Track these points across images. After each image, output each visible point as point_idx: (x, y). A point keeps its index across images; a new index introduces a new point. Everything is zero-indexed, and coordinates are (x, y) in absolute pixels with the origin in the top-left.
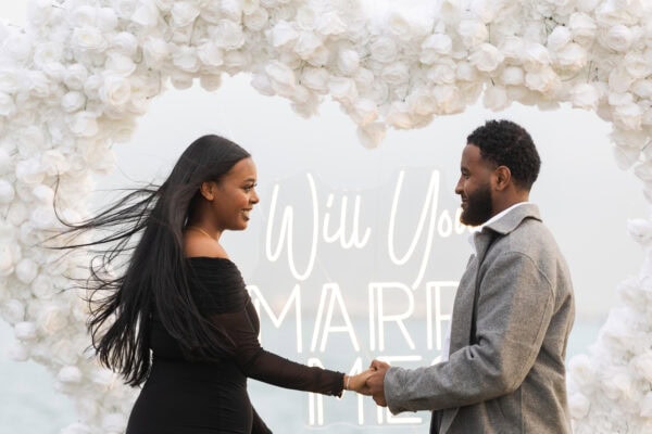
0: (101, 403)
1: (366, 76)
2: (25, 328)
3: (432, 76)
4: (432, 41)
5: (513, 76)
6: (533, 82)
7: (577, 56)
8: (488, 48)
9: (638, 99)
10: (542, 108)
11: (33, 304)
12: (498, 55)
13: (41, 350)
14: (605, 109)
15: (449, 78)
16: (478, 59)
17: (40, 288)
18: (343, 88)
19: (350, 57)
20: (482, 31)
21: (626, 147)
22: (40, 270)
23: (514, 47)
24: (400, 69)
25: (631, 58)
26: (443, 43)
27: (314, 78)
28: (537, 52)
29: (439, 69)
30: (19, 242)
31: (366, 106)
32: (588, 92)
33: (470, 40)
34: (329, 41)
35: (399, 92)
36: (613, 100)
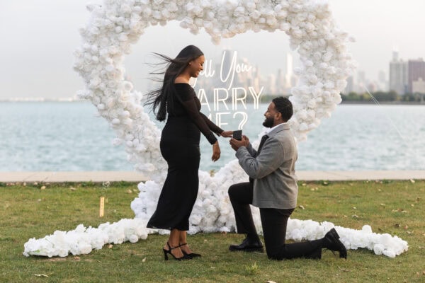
0: (125, 131)
1: (215, 20)
2: (101, 106)
3: (238, 20)
4: (239, 9)
5: (263, 20)
6: (269, 22)
7: (284, 14)
8: (257, 11)
9: (300, 28)
10: (270, 31)
11: (104, 98)
12: (259, 13)
13: (106, 113)
14: (290, 32)
15: (243, 21)
16: (253, 15)
17: (106, 92)
18: (209, 25)
19: (211, 14)
20: (254, 5)
21: (295, 44)
22: (106, 86)
23: (263, 11)
24: (226, 18)
25: (300, 15)
26: (242, 10)
27: (199, 21)
28: (272, 12)
29: (240, 18)
30: (100, 77)
31: (216, 30)
32: (286, 26)
33: (250, 8)
34: (205, 9)
35: (226, 26)
36: (293, 28)
